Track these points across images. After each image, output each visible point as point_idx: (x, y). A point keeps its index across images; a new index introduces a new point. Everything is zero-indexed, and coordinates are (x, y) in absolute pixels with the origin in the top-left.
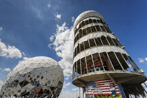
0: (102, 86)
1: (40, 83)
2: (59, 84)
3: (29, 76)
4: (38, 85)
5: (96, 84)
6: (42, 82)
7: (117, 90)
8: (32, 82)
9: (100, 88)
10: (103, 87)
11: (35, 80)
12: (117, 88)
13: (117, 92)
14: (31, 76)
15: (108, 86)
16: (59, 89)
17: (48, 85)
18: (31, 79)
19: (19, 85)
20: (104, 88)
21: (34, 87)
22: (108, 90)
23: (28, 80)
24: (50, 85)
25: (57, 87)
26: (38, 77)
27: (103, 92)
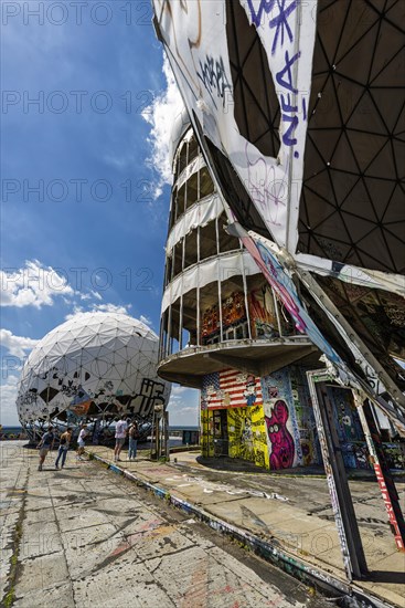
0: (232, 383)
1: (85, 389)
2: (145, 386)
3: (55, 377)
4: (81, 394)
5: (222, 380)
6: (90, 388)
7: (259, 392)
8: (64, 388)
9: (227, 390)
10: (234, 386)
11: (70, 383)
12: (259, 388)
13: (257, 400)
14: (60, 376)
15: (241, 385)
16: (146, 399)
17: (107, 392)
18: (60, 383)
19: (39, 398)
20: (235, 389)
21: (72, 399)
22: (241, 395)
23: (55, 385)
24: (114, 392)
25: (141, 394)
26: (76, 375)
27: (232, 399)
